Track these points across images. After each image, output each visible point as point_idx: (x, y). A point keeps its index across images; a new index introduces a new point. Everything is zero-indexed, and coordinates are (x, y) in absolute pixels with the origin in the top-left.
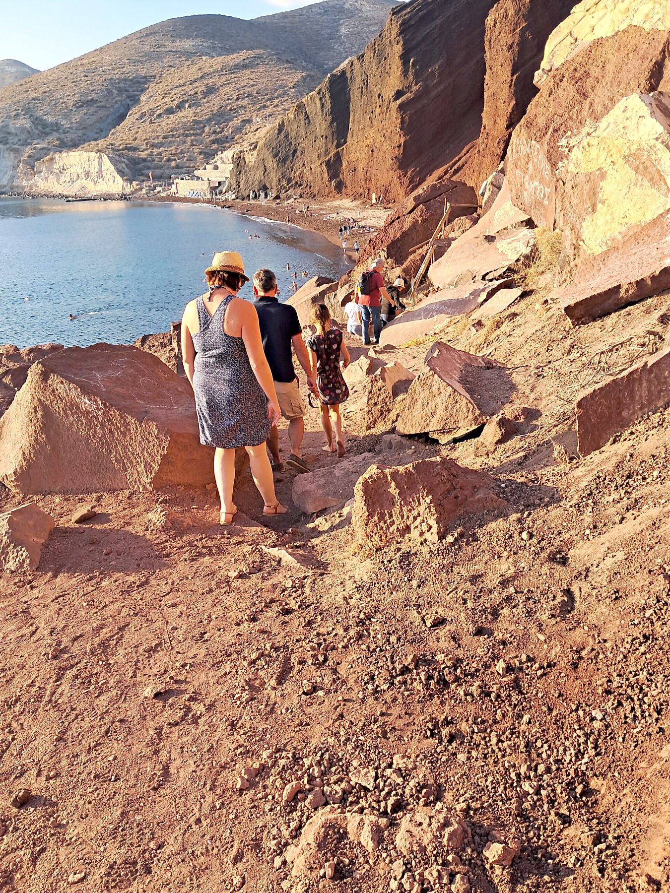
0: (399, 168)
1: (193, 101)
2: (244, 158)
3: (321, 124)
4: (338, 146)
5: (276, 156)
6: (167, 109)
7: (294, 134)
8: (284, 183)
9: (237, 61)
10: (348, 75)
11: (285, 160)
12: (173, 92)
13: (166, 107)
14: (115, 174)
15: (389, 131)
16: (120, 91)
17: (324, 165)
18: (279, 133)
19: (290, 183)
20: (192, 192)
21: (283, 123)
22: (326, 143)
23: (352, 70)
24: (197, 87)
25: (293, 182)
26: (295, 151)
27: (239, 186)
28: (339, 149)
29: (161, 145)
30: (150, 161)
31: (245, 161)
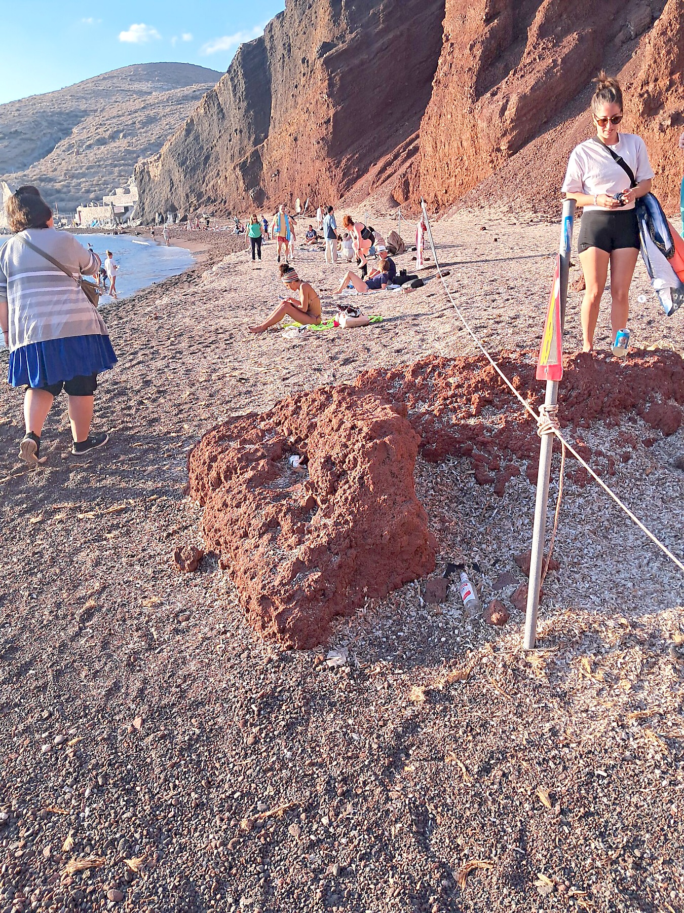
0: (328, 155)
1: (129, 132)
2: (148, 172)
3: (235, 116)
4: (256, 143)
5: (182, 164)
6: (98, 140)
7: (205, 134)
8: (193, 199)
9: (186, 92)
10: (268, 45)
11: (194, 169)
12: (109, 122)
13: (98, 137)
15: (314, 102)
16: (51, 124)
17: (238, 169)
18: (187, 135)
19: (200, 198)
20: (95, 221)
21: (192, 121)
22: (240, 140)
23: (272, 36)
24: (136, 117)
25: (205, 198)
26: (207, 158)
27: (144, 209)
28: (258, 147)
29: (84, 175)
30: (65, 193)
31: (149, 176)
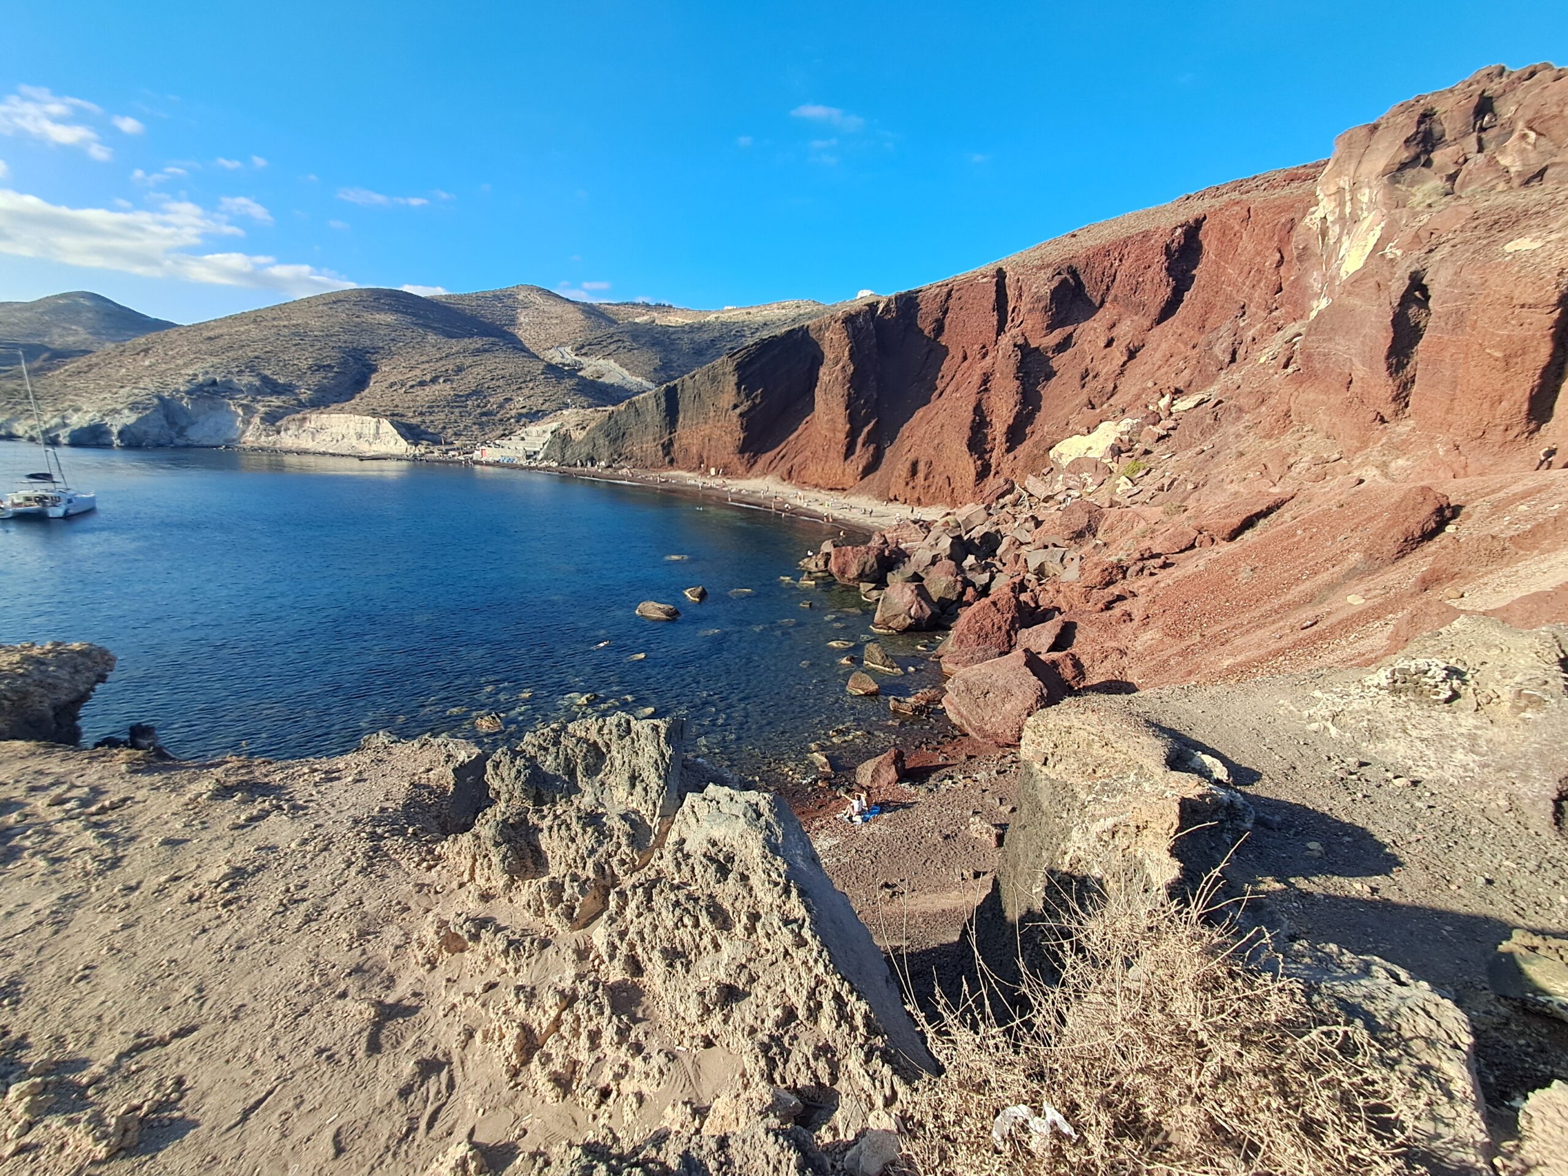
1: (447, 378)
3: (654, 417)
5: (606, 436)
7: (623, 421)
8: (615, 456)
10: (679, 387)
14: (399, 437)
17: (659, 446)
18: (610, 420)
19: (620, 456)
22: (657, 430)
23: (683, 385)
24: (446, 365)
25: (624, 456)
27: (564, 457)
28: (671, 435)
